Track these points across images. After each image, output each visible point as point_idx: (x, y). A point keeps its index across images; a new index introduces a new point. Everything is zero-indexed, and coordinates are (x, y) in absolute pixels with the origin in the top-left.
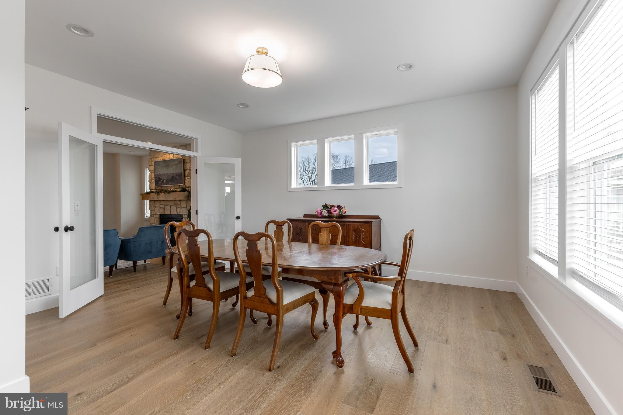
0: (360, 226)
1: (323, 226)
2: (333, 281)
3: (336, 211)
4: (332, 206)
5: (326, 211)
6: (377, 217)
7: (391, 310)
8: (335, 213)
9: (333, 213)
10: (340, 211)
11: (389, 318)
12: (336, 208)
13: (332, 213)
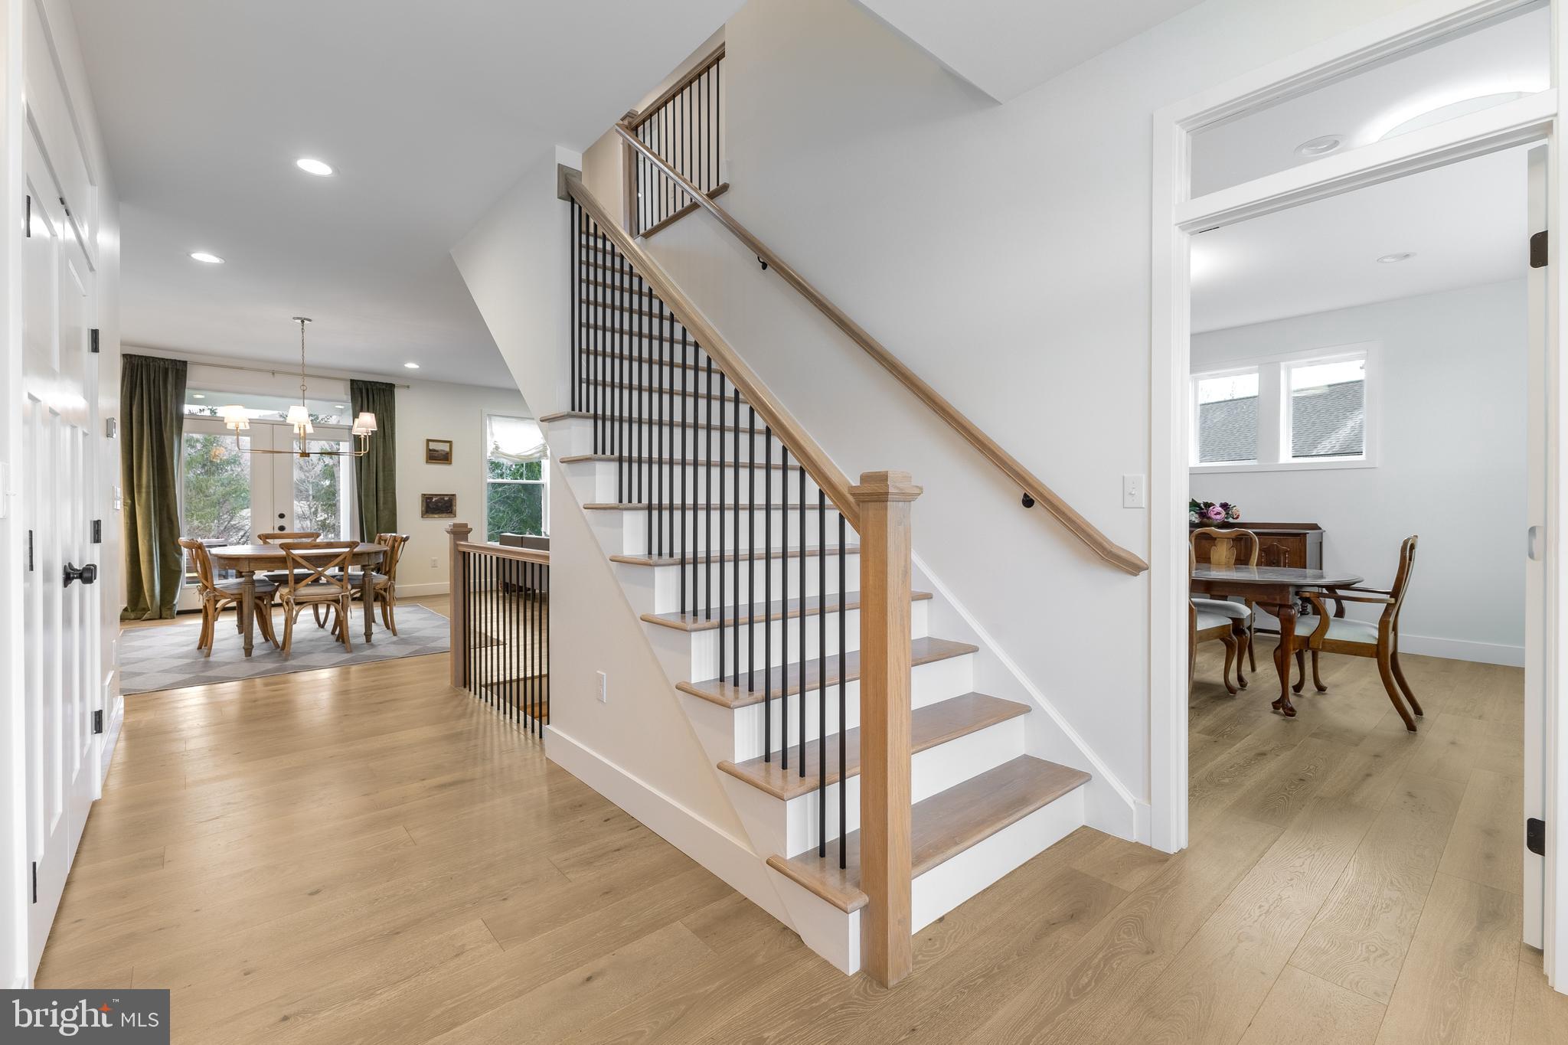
0: (1279, 541)
1: (1219, 536)
2: (1278, 602)
3: (1218, 513)
4: (1208, 505)
5: (1197, 513)
6: (1315, 527)
7: (1377, 645)
8: (1218, 517)
9: (1214, 517)
10: (1227, 514)
11: (1374, 655)
12: (1219, 509)
13: (1209, 518)
